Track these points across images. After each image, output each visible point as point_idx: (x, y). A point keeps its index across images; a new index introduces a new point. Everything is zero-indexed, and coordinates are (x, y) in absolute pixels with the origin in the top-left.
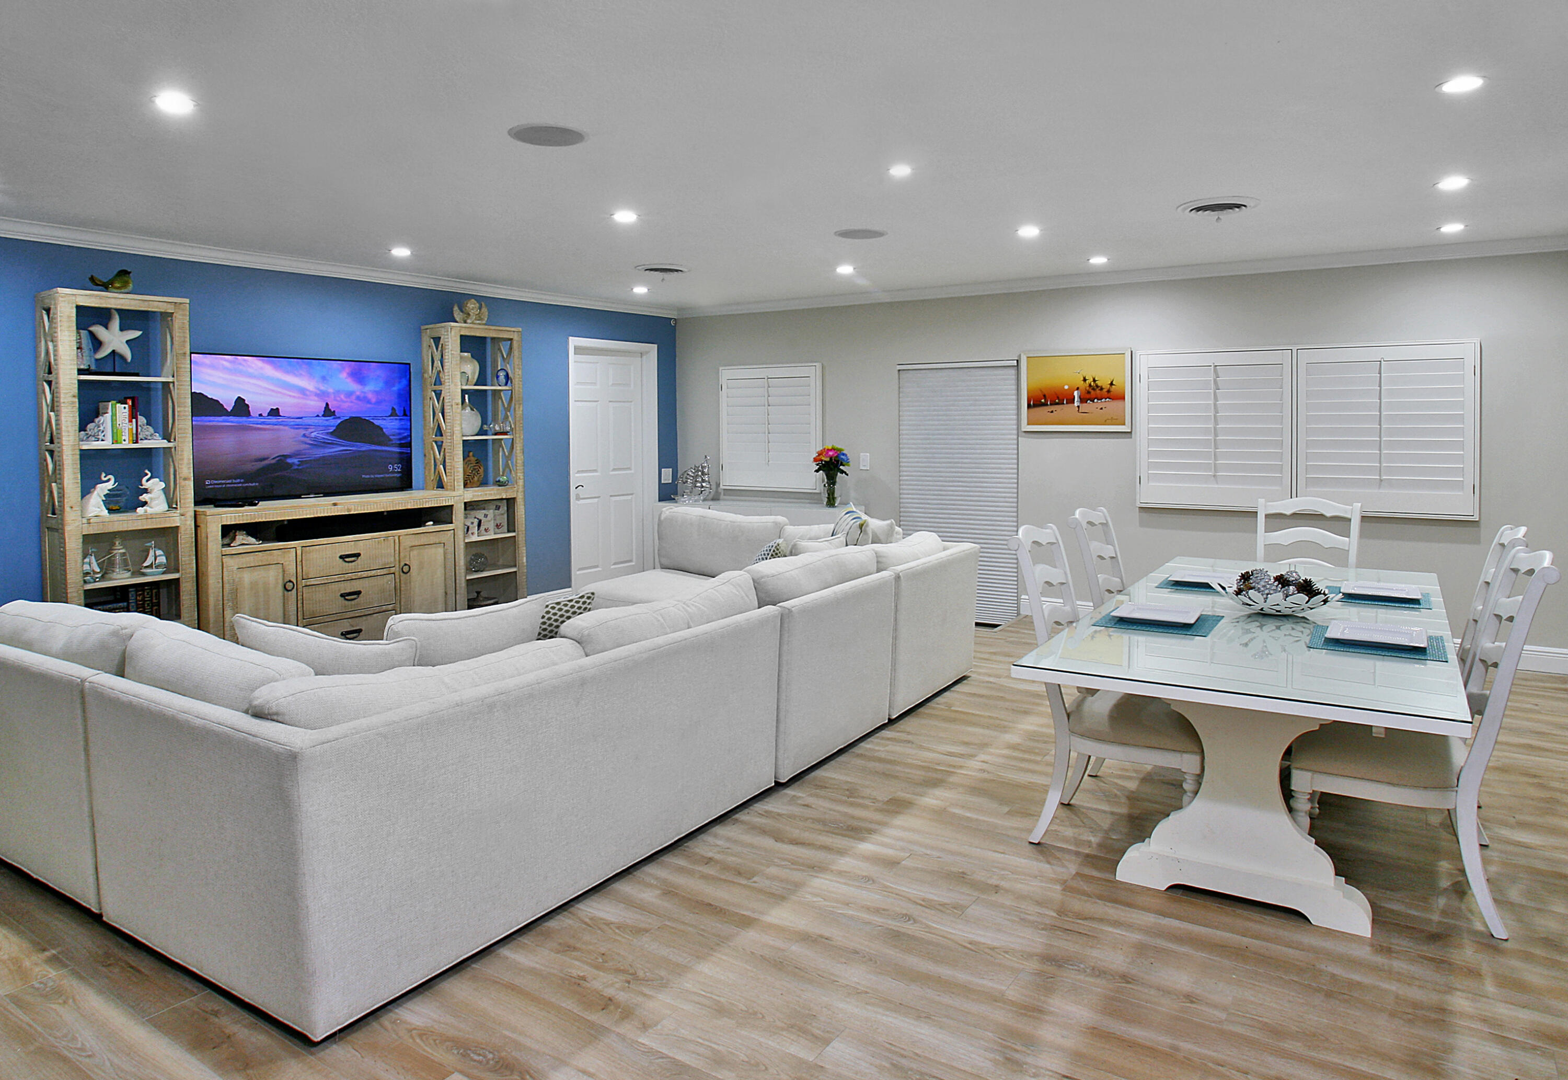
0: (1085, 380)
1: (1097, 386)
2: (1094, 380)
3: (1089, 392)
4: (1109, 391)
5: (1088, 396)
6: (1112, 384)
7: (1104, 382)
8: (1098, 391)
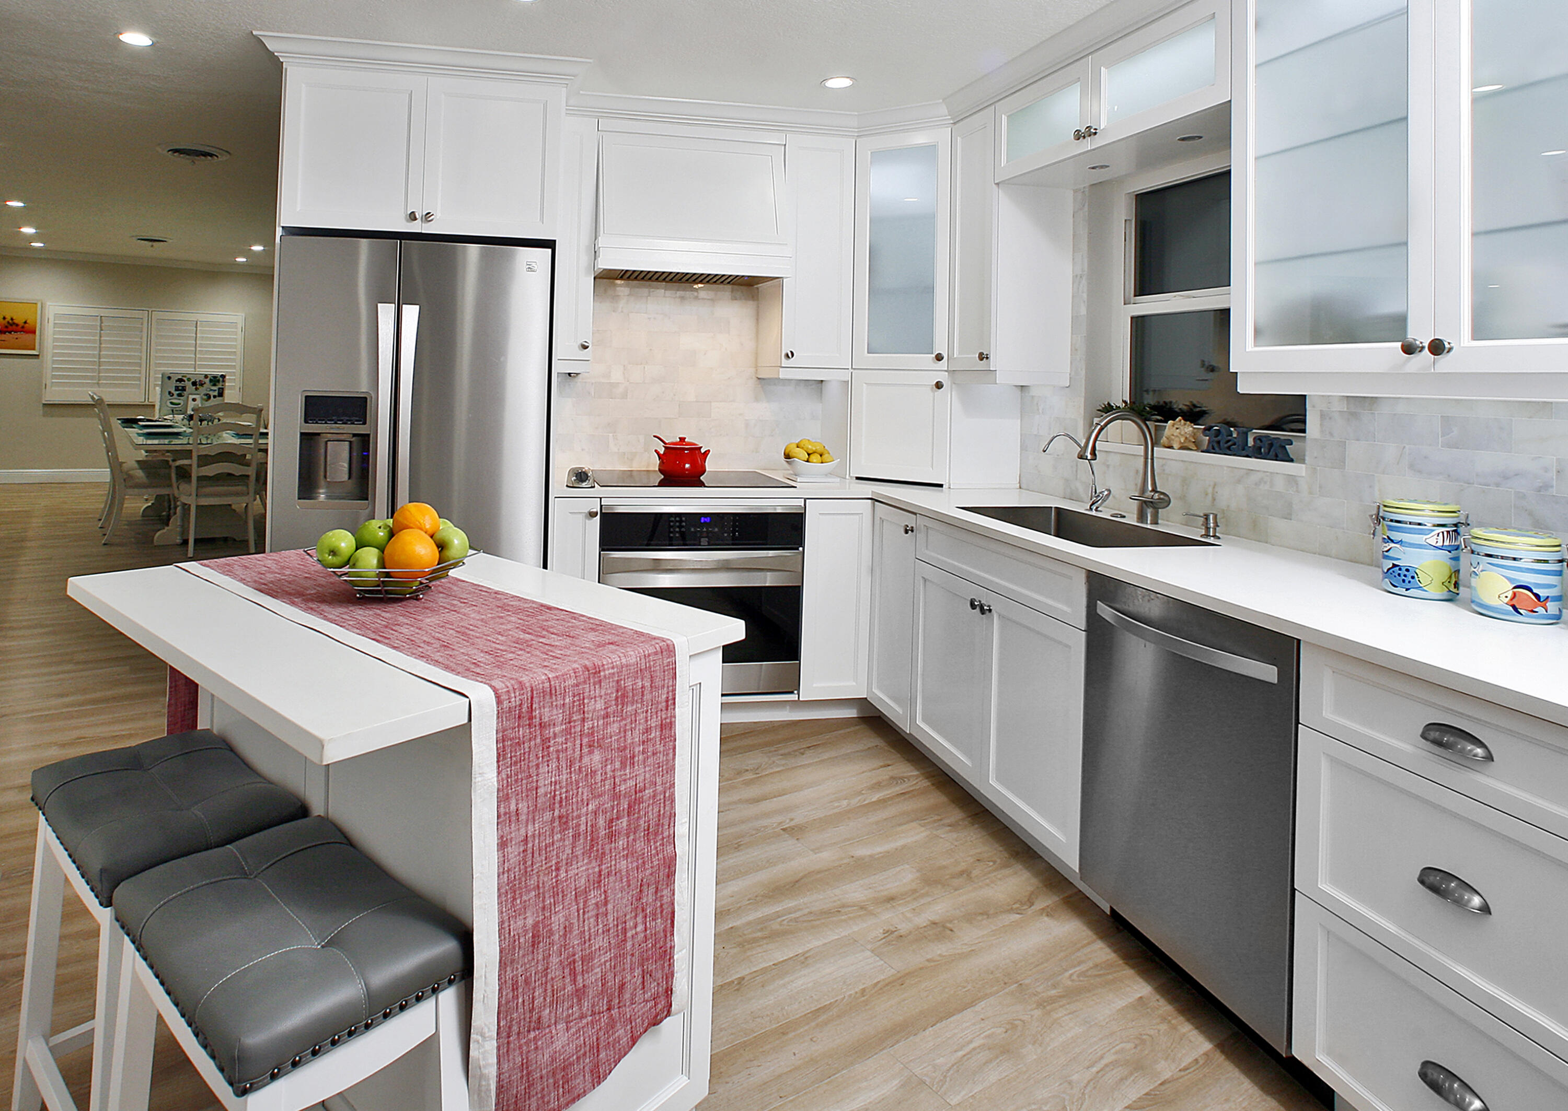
0: (4, 318)
1: (14, 323)
2: (12, 319)
3: (6, 327)
4: (23, 327)
5: (6, 329)
6: (26, 322)
7: (19, 320)
8: (14, 326)
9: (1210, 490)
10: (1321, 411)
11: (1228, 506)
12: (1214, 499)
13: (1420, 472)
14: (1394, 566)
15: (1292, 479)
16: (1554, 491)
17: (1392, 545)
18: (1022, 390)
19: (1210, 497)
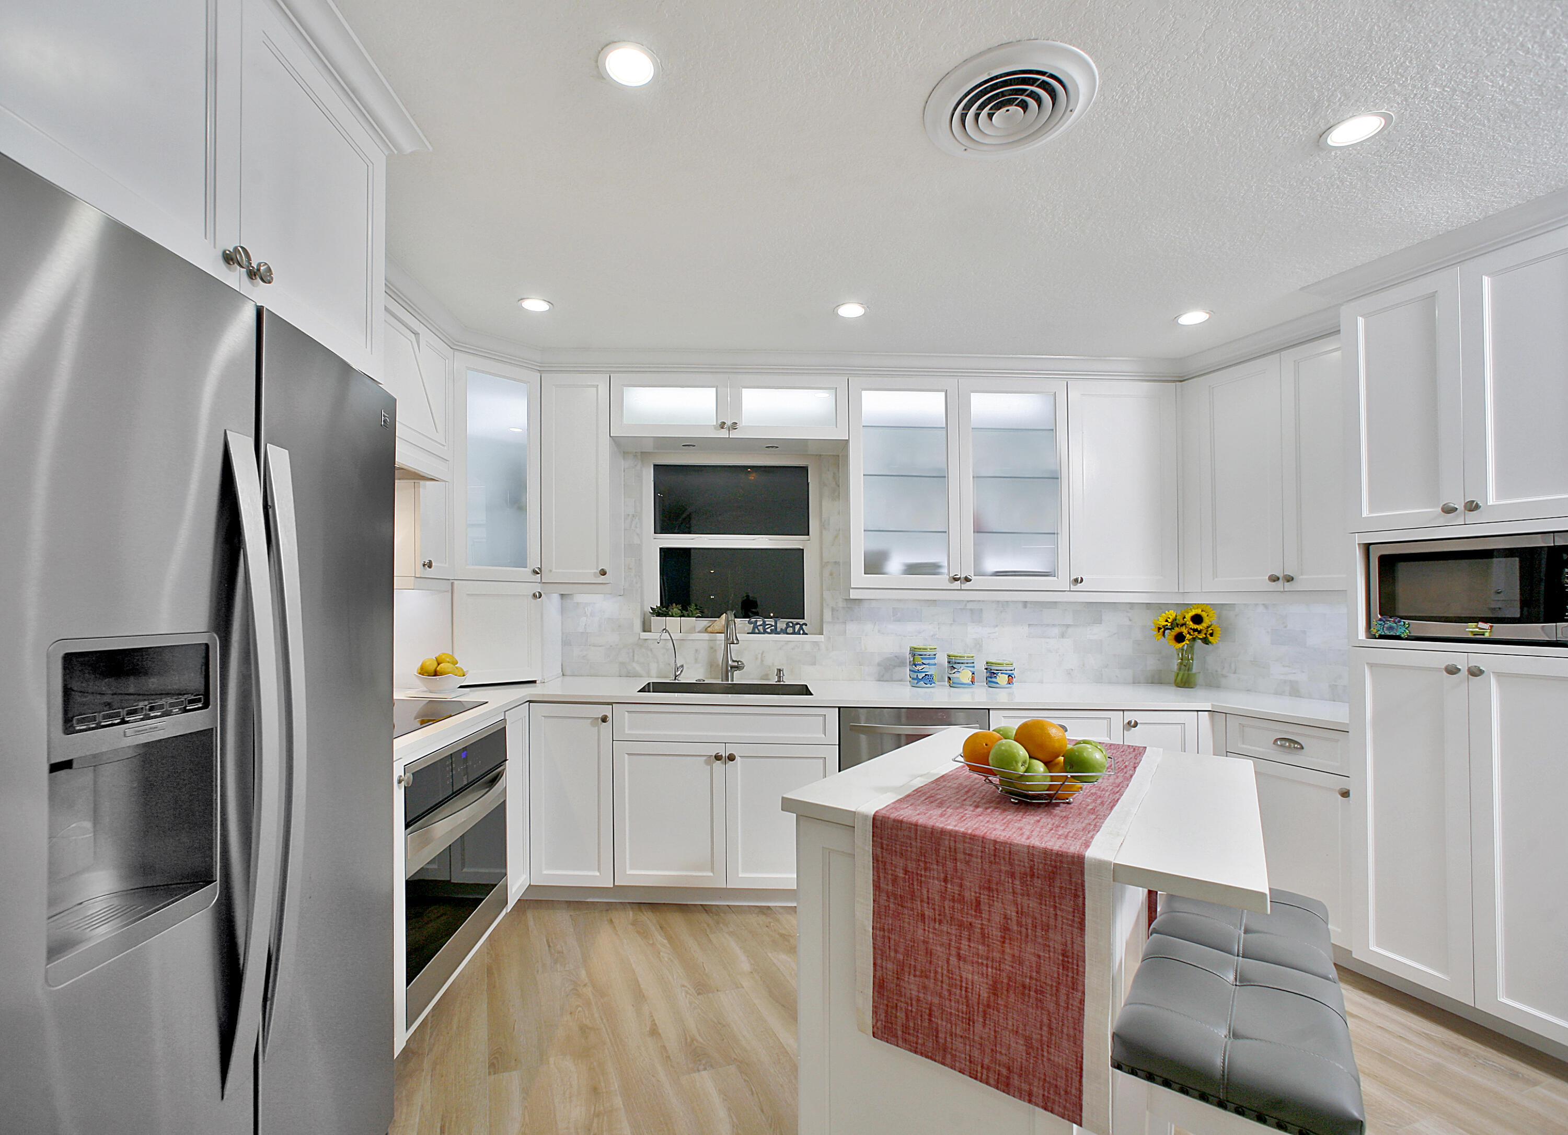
9: (759, 656)
10: (832, 607)
11: (773, 664)
12: (762, 661)
13: (883, 634)
14: (926, 675)
15: (816, 643)
16: (937, 636)
17: (924, 666)
18: (562, 599)
19: (759, 660)
